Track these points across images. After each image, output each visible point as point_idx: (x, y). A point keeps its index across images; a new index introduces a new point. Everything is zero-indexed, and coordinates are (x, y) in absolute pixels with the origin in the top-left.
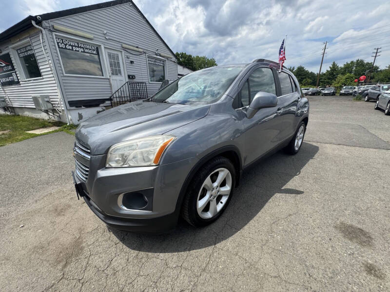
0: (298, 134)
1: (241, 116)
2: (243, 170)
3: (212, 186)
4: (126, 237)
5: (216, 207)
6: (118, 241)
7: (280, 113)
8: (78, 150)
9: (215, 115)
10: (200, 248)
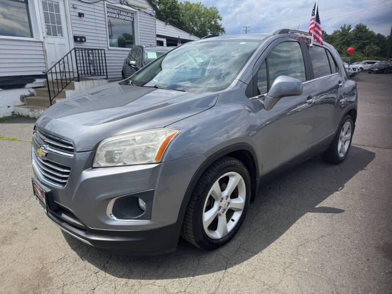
0: (343, 134)
1: (258, 107)
2: (261, 178)
3: (221, 195)
4: (107, 265)
5: (226, 227)
6: (97, 269)
7: (310, 103)
8: (48, 148)
9: (222, 106)
10: (208, 273)
